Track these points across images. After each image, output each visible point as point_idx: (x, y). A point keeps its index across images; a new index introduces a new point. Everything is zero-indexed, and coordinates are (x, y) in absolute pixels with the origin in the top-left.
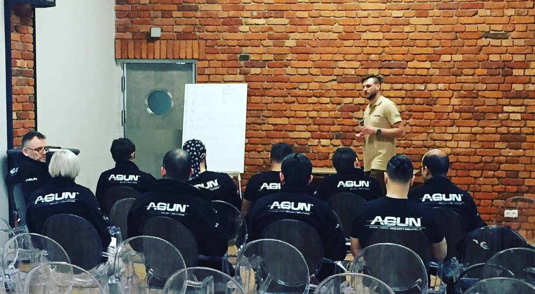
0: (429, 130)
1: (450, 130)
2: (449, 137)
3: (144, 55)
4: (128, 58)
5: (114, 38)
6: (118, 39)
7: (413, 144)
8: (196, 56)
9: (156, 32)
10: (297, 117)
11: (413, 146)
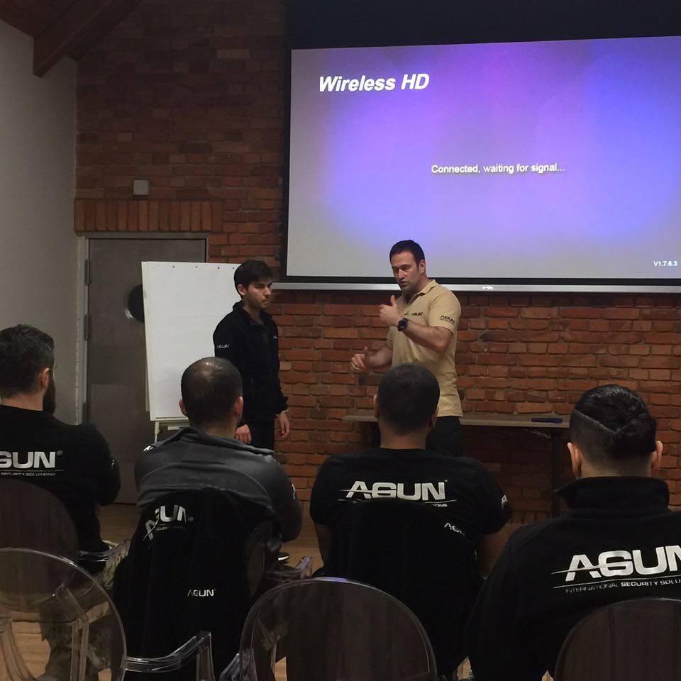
0: (598, 350)
1: (635, 349)
2: (633, 362)
3: (122, 226)
4: (96, 231)
5: (74, 196)
6: (81, 199)
7: (572, 374)
8: (207, 227)
9: (141, 188)
10: (373, 327)
11: (571, 376)
